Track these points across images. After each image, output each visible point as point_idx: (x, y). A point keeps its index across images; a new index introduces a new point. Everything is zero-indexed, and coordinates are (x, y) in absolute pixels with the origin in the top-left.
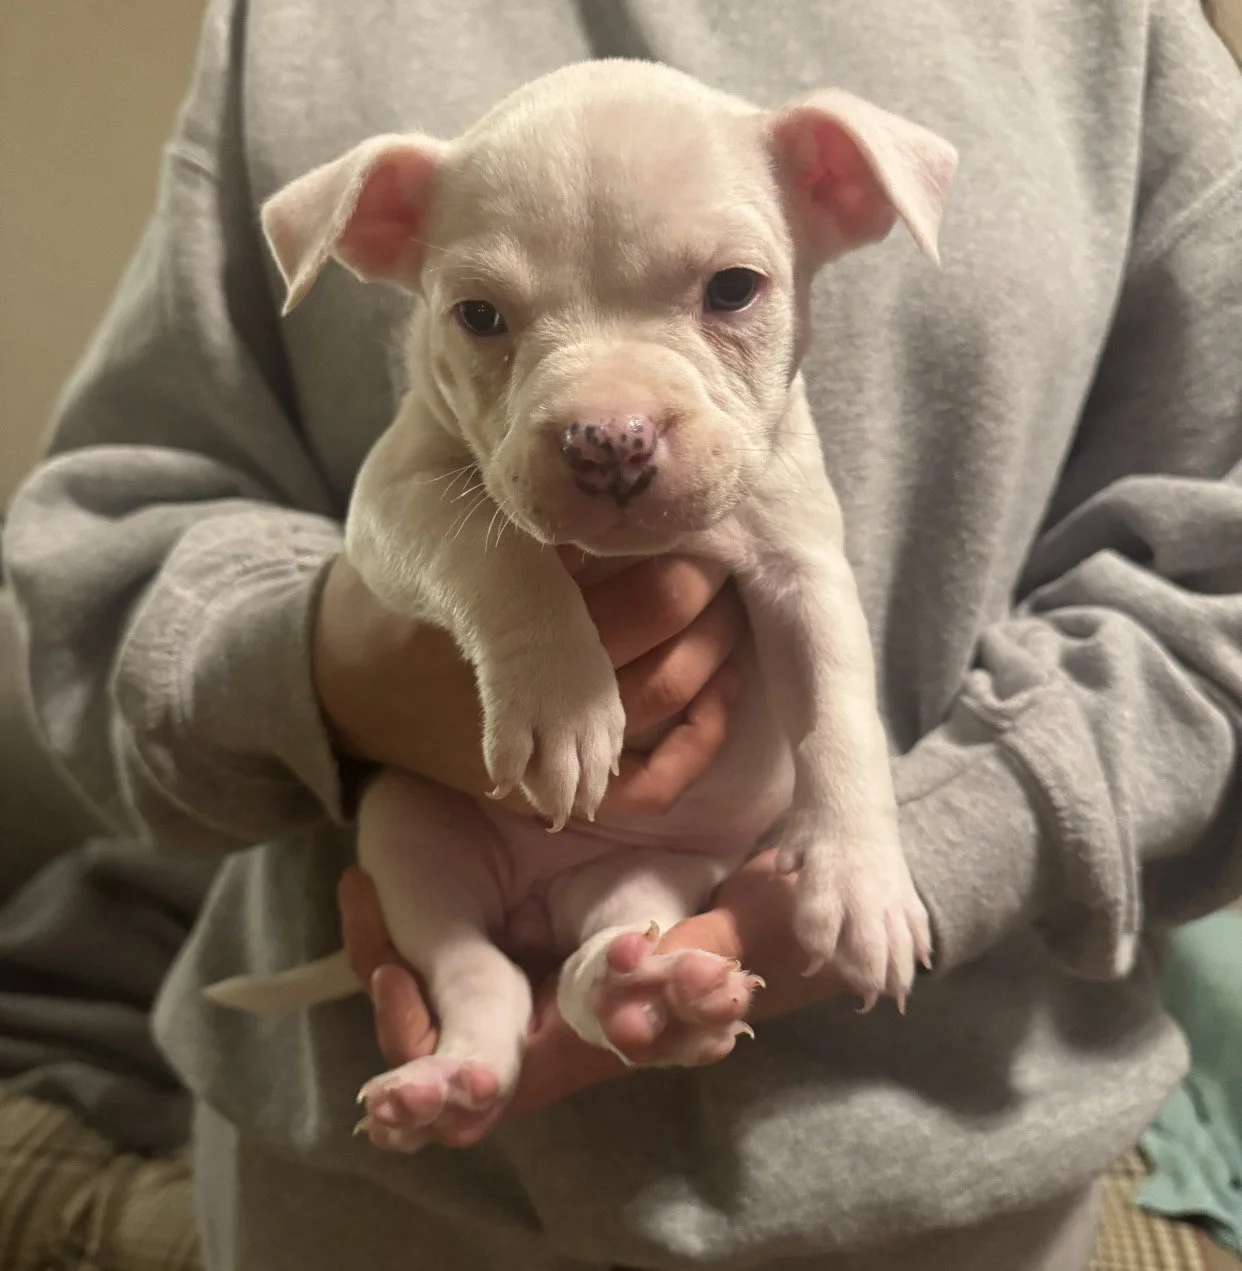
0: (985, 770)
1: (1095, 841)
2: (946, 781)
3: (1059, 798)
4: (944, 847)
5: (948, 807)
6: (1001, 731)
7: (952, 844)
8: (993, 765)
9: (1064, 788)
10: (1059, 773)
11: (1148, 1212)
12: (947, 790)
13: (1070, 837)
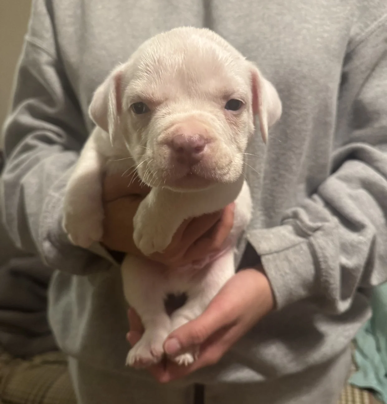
0: (301, 249)
1: (332, 281)
2: (287, 249)
3: (323, 266)
4: (283, 274)
5: (287, 259)
6: (309, 235)
7: (286, 273)
8: (305, 247)
9: (326, 262)
10: (325, 257)
11: (353, 386)
12: (287, 252)
13: (324, 278)
